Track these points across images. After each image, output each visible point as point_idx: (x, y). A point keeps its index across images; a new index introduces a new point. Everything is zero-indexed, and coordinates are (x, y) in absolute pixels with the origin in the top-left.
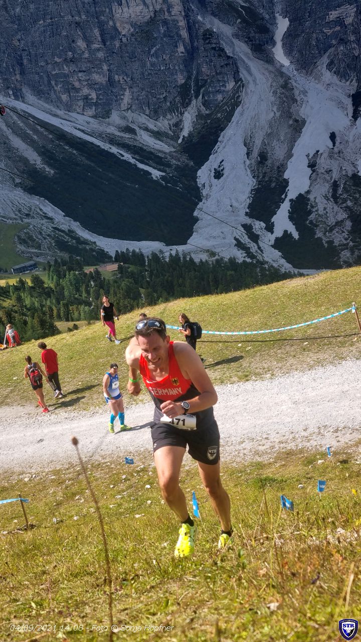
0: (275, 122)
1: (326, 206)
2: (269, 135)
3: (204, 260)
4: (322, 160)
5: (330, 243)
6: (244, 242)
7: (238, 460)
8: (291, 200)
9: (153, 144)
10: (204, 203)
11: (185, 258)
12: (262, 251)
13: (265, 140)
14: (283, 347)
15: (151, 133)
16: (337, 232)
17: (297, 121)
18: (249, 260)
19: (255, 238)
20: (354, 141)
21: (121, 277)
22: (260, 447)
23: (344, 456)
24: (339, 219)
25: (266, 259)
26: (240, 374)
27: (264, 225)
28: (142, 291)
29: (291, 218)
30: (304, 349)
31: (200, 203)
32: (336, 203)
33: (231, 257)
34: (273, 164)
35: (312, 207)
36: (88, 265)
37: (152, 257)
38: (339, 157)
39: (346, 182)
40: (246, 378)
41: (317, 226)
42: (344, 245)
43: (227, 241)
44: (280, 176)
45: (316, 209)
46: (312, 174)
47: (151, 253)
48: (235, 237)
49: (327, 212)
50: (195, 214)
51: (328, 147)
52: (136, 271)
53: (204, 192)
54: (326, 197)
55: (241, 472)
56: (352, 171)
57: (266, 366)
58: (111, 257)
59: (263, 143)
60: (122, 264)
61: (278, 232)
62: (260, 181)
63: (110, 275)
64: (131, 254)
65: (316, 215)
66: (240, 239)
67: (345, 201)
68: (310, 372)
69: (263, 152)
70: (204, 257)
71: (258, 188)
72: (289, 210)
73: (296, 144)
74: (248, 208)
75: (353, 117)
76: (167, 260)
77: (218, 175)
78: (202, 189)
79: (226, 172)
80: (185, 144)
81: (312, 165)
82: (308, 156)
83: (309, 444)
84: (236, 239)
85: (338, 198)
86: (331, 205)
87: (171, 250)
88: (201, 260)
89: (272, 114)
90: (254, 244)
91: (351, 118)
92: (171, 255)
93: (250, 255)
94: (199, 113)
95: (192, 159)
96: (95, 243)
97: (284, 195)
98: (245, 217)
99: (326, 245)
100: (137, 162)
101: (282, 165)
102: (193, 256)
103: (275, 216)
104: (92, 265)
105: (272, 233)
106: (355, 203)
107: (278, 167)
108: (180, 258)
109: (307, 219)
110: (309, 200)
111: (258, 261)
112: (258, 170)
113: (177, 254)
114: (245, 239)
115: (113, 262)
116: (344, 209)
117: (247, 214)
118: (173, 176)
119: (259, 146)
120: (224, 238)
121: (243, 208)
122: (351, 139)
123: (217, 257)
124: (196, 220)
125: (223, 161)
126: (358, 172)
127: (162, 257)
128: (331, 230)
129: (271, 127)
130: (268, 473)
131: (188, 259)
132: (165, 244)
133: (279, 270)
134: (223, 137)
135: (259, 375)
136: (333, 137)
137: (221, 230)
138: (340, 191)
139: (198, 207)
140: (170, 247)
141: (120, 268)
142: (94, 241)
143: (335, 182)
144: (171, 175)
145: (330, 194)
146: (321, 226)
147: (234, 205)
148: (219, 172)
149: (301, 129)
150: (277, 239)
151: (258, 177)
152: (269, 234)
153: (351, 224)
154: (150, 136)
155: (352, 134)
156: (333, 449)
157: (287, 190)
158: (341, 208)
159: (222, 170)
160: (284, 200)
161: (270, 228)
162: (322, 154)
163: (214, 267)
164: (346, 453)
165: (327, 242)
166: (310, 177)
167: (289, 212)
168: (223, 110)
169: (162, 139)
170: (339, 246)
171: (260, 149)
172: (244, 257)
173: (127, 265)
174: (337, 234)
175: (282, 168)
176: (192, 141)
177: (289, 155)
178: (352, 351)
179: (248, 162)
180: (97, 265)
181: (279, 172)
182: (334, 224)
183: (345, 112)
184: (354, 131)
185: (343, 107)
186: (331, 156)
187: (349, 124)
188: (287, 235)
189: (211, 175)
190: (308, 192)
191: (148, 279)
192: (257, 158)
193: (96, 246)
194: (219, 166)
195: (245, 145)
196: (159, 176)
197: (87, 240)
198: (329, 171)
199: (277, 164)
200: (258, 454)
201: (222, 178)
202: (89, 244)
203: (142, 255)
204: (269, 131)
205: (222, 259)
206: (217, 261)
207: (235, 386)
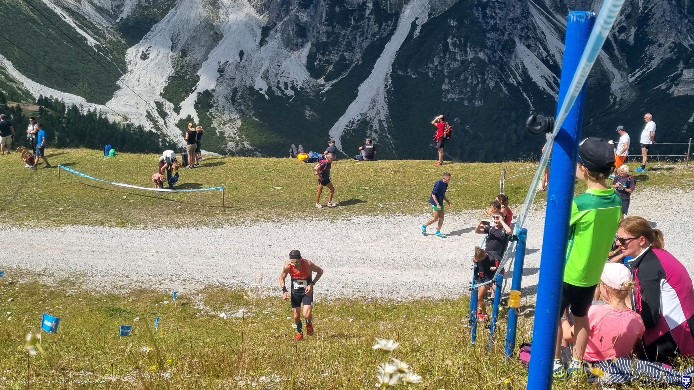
0: (200, 29)
1: (225, 104)
2: (193, 38)
3: (117, 122)
4: (230, 69)
5: (222, 133)
6: (153, 116)
7: (98, 289)
8: (198, 93)
9: (94, 16)
10: (127, 76)
11: (101, 115)
12: (167, 126)
13: (188, 41)
14: (160, 206)
15: (94, 6)
16: (229, 127)
17: (217, 34)
18: (154, 131)
19: (163, 115)
20: (256, 62)
21: (40, 118)
22: (120, 282)
23: (186, 300)
24: (233, 118)
25: (169, 133)
26: (119, 220)
27: (174, 107)
28: (57, 133)
29: (196, 107)
30: (177, 211)
31: (124, 75)
32: (233, 104)
33: (140, 125)
34: (190, 60)
35: (214, 102)
36: (12, 100)
37: (72, 108)
38: (243, 70)
39: (244, 90)
40: (123, 224)
41: (214, 118)
42: (232, 138)
43: (140, 111)
44: (195, 72)
45: (217, 105)
46: (219, 77)
47: (72, 104)
48: (147, 110)
49: (224, 110)
50: (118, 83)
51: (236, 61)
52: (55, 116)
53: (129, 67)
54: (226, 98)
55: (98, 300)
56: (250, 83)
57: (142, 218)
58: (35, 99)
59: (187, 43)
60: (43, 107)
61: (183, 115)
62: (177, 71)
63: (30, 114)
64: (53, 101)
65: (216, 109)
66: (151, 112)
67: (240, 104)
68: (177, 230)
69: (185, 50)
70: (118, 119)
71: (175, 77)
72: (195, 100)
73: (212, 51)
74: (163, 90)
75: (259, 43)
76: (85, 114)
77: (144, 57)
78: (128, 65)
79: (151, 56)
80: (122, 24)
81: (221, 71)
82: (219, 63)
83: (160, 286)
84: (147, 111)
85: (236, 101)
86: (228, 105)
87: (91, 106)
88: (114, 121)
89: (199, 23)
90: (162, 119)
91: (258, 44)
92: (89, 110)
93: (156, 126)
94: (139, 3)
95: (126, 38)
96: (23, 83)
97: (194, 87)
98: (159, 97)
99: (218, 134)
100: (77, 27)
101: (198, 64)
102: (108, 116)
103: (183, 102)
104: (15, 101)
105: (178, 114)
106: (247, 109)
107: (195, 65)
108: (96, 115)
109: (208, 111)
110: (213, 96)
111: (162, 133)
112: (178, 62)
113: (95, 111)
114: (155, 114)
115: (36, 104)
116: (238, 110)
117: (161, 94)
118: (106, 47)
119: (183, 44)
120: (137, 108)
121: (159, 89)
122: (254, 60)
123: (128, 122)
124: (118, 88)
125: (151, 47)
126: (255, 86)
127: (81, 110)
128: (225, 123)
129: (195, 32)
130: (120, 304)
131: (103, 117)
132: (86, 100)
133: (177, 144)
134: (155, 28)
135: (134, 225)
136: (241, 54)
137: (136, 101)
138: (238, 96)
139: (122, 78)
140: (90, 104)
141: (41, 110)
142: (22, 81)
143: (236, 88)
144: (104, 46)
145: (230, 97)
146: (217, 119)
147: (152, 84)
148: (146, 55)
149: (219, 41)
150: (181, 120)
151: (177, 68)
152: (176, 114)
153: (241, 123)
154: (93, 9)
155: (256, 56)
156: (178, 294)
157: (197, 84)
158: (236, 109)
159: (148, 54)
160: (194, 91)
161: (177, 110)
162: (230, 64)
163: (124, 129)
164: (188, 299)
165: (219, 132)
166: (218, 79)
167: (195, 102)
168: (160, 7)
169: (103, 14)
170: (228, 137)
171: (183, 46)
172: (151, 128)
173: (47, 109)
174: (228, 128)
175: (196, 66)
176: (128, 23)
177: (205, 58)
178: (213, 221)
179: (171, 54)
180: (20, 102)
181: (194, 68)
182: (228, 120)
183: (255, 39)
184: (258, 54)
185: (254, 35)
186: (237, 68)
187: (256, 48)
188: (189, 119)
189: (138, 55)
190: (213, 90)
191: (64, 125)
192: (179, 52)
193: (23, 86)
194: (147, 51)
195: (172, 40)
196: (92, 43)
197: (16, 79)
198: (233, 79)
199: (194, 62)
200: (116, 288)
201: (147, 60)
202: (16, 83)
203: (64, 105)
204: (194, 35)
205: (132, 124)
206: (128, 125)
207: (113, 229)
